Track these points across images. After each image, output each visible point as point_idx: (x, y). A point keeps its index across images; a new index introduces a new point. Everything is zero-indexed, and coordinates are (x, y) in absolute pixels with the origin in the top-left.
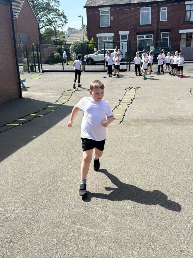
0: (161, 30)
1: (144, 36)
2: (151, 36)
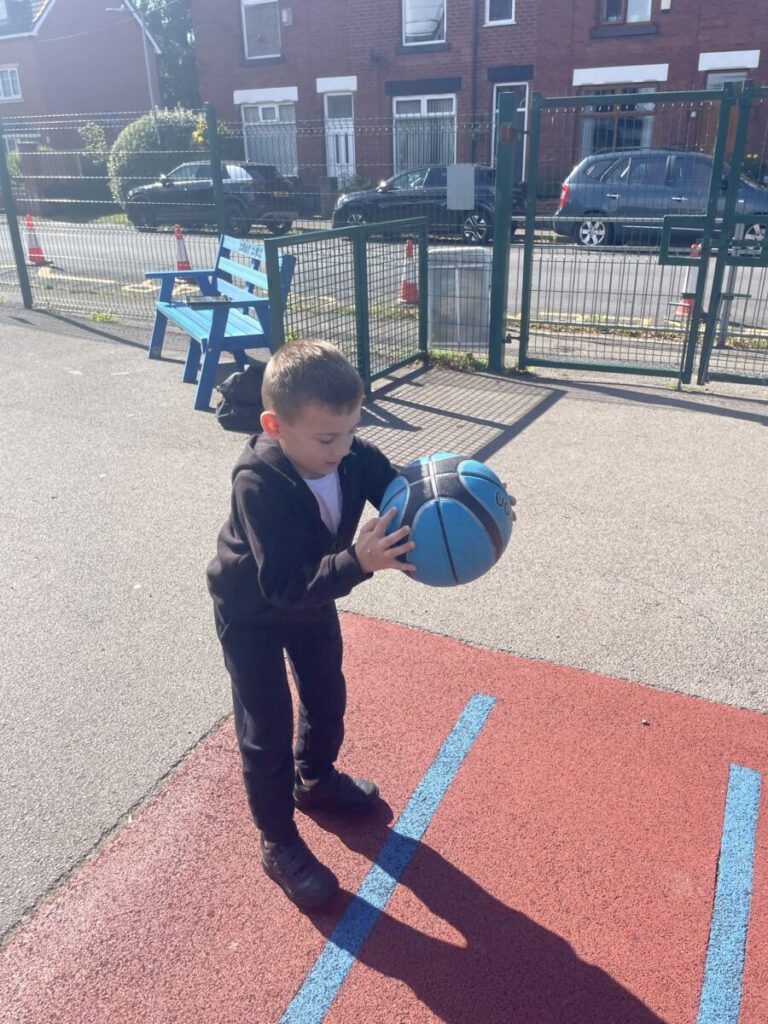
0: (489, 70)
1: (419, 102)
2: (451, 100)
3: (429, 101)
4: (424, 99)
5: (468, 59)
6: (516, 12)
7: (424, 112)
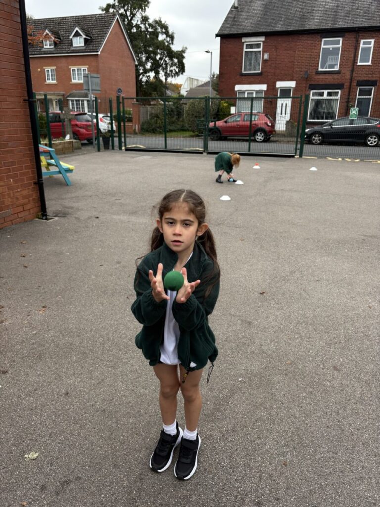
0: (357, 81)
1: (323, 92)
2: (338, 92)
3: (328, 93)
4: (325, 92)
5: (348, 76)
6: (372, 61)
7: (325, 96)
